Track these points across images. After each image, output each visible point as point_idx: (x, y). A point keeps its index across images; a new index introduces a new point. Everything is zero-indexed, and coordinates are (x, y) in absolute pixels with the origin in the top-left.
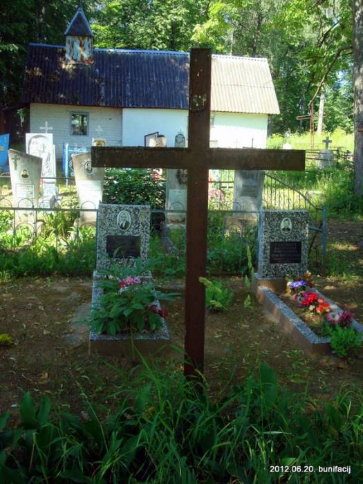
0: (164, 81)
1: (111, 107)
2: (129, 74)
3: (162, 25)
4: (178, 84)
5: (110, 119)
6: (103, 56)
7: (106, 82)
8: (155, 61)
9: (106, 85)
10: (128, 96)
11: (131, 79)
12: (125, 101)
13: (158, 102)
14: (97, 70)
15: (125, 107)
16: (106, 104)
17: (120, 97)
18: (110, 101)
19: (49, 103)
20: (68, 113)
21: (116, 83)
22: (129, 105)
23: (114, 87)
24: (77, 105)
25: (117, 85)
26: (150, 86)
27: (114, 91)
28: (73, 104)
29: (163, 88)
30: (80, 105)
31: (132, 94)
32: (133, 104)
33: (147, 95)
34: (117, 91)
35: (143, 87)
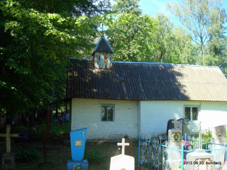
0: (163, 82)
1: (133, 100)
2: (139, 77)
3: (126, 54)
4: (172, 83)
5: (130, 109)
6: (119, 66)
7: (125, 82)
8: (154, 69)
9: (126, 84)
10: (143, 92)
11: (142, 81)
12: (141, 95)
13: (164, 96)
14: (118, 75)
15: (142, 100)
16: (129, 98)
17: (137, 93)
18: (131, 96)
19: (88, 98)
20: (100, 105)
21: (132, 83)
22: (145, 99)
23: (131, 85)
24: (109, 99)
25: (133, 85)
26: (155, 85)
27: (132, 89)
28: (106, 99)
29: (164, 87)
30: (111, 99)
31: (145, 90)
32: (148, 98)
33: (155, 91)
34: (134, 89)
35: (150, 85)
